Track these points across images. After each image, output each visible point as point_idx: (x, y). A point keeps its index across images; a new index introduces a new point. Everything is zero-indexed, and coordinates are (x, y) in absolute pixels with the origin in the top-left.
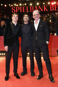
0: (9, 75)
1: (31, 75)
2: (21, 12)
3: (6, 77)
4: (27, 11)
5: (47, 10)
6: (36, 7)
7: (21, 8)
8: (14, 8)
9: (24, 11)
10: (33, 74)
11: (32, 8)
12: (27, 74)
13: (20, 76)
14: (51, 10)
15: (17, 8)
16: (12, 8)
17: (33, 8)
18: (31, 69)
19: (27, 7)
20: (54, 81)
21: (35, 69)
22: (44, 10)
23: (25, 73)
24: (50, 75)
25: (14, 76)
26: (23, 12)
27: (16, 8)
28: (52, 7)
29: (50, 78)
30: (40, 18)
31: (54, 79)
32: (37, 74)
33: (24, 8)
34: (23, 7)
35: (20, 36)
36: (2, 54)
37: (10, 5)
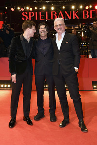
0: (15, 119)
1: (51, 120)
2: (37, 19)
4: (47, 18)
5: (78, 18)
6: (61, 12)
7: (36, 13)
8: (26, 13)
9: (42, 19)
10: (54, 118)
11: (54, 13)
12: (44, 118)
13: (33, 121)
14: (84, 18)
15: (30, 13)
16: (23, 13)
17: (56, 14)
18: (50, 110)
19: (46, 12)
20: (87, 131)
21: (57, 110)
22: (74, 18)
23: (40, 116)
24: (81, 120)
25: (24, 120)
26: (40, 19)
27: (28, 14)
28: (86, 13)
29: (80, 125)
31: (87, 127)
32: (61, 118)
33: (42, 14)
34: (40, 12)
36: (6, 86)
37: (19, 8)
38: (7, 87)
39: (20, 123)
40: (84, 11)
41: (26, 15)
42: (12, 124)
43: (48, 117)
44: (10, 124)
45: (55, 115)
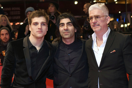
35: (51, 77)
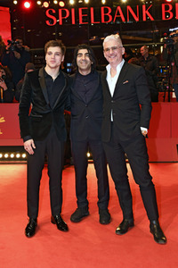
3: (28, 225)
4: (92, 21)
5: (152, 19)
6: (119, 8)
7: (73, 11)
8: (54, 12)
9: (83, 21)
10: (106, 218)
11: (106, 11)
12: (89, 218)
13: (68, 223)
14: (164, 19)
15: (60, 11)
16: (47, 12)
17: (110, 12)
18: (98, 203)
19: (92, 9)
20: (165, 241)
21: (111, 201)
22: (144, 19)
25: (52, 222)
26: (81, 23)
27: (57, 12)
28: (167, 8)
30: (123, 57)
32: (118, 216)
33: (84, 12)
34: (80, 10)
36: (18, 156)
37: (39, 3)
38: (21, 159)
39: (45, 228)
40: (163, 6)
41: (53, 14)
42: (31, 230)
43: (95, 215)
44: (27, 230)
45: (108, 211)
